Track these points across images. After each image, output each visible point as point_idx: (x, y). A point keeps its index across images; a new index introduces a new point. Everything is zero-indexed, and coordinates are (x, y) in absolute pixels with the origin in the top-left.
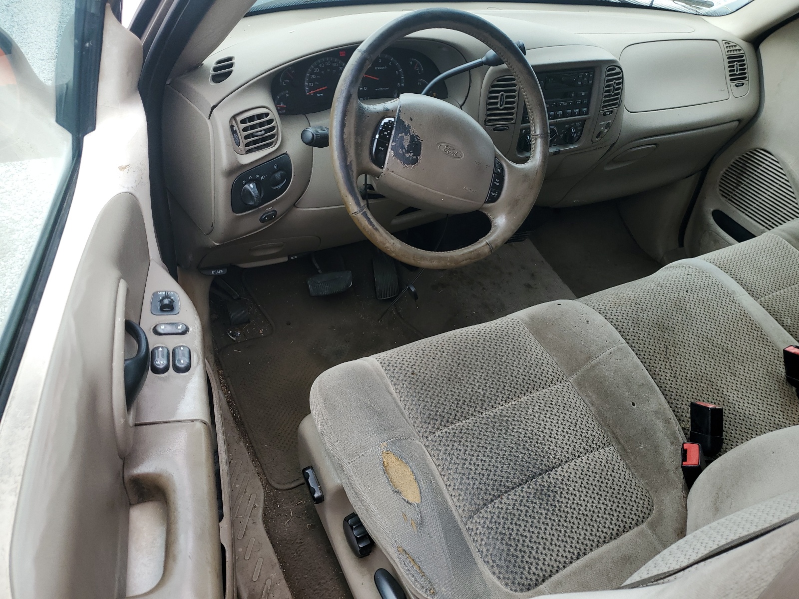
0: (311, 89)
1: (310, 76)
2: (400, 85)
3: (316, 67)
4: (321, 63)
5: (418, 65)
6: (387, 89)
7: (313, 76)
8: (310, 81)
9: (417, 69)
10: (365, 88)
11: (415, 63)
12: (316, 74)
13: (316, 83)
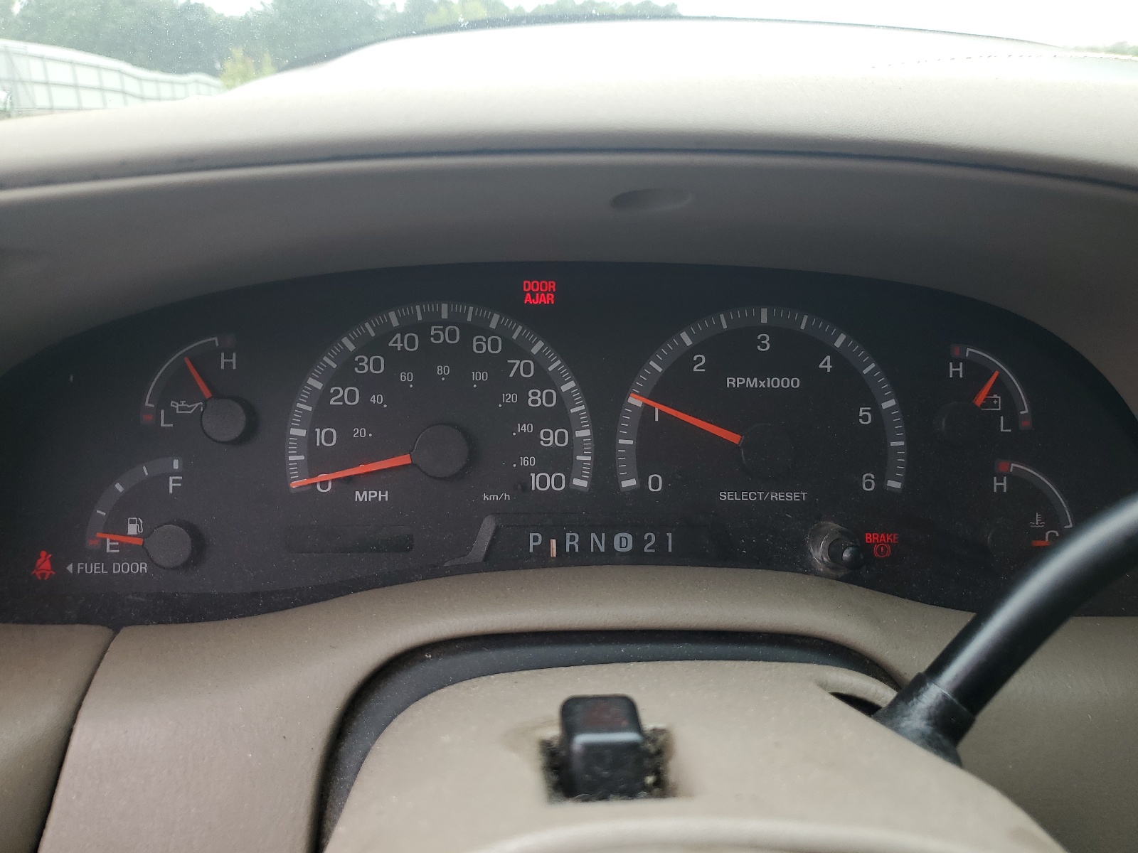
0: (318, 460)
1: (325, 395)
2: (881, 480)
3: (368, 347)
4: (403, 330)
5: (1000, 387)
6: (792, 497)
7: (343, 396)
8: (323, 414)
9: (988, 402)
10: (656, 483)
11: (978, 373)
12: (368, 384)
13: (360, 433)
